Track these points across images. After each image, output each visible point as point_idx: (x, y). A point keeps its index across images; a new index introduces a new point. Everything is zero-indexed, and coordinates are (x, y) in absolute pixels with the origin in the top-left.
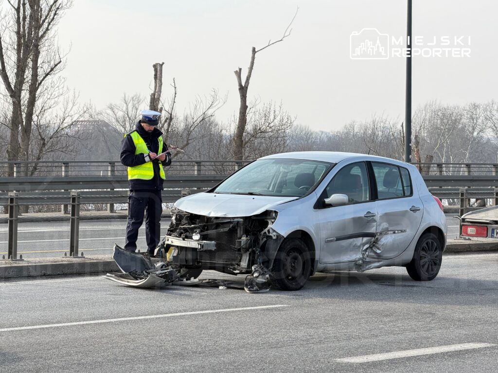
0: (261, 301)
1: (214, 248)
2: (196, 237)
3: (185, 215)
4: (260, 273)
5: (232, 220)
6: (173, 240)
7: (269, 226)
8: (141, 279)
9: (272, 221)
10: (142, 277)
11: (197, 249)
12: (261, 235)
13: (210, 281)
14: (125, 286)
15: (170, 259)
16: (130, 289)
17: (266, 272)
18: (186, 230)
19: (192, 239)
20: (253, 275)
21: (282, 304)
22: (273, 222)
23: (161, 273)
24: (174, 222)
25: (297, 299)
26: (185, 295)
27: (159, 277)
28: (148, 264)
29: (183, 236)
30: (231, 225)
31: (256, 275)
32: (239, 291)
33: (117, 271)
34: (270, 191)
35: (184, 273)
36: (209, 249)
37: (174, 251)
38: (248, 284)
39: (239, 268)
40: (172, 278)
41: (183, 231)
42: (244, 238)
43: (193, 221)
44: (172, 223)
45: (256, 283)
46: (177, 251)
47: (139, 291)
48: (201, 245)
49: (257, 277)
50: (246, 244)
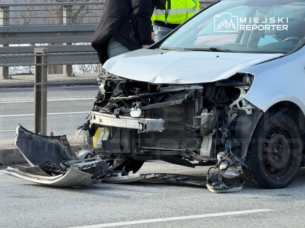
0: (231, 204)
1: (161, 129)
2: (136, 112)
3: (119, 81)
4: (229, 164)
5: (187, 88)
6: (102, 118)
7: (241, 96)
8: (57, 174)
9: (246, 88)
10: (59, 171)
11: (137, 130)
12: (229, 109)
13: (157, 176)
14: (33, 185)
15: (98, 145)
16: (42, 188)
17: (237, 162)
18: (120, 103)
19: (130, 116)
20: (218, 167)
21: (262, 208)
22: (246, 91)
23: (85, 166)
24: (103, 91)
25: (283, 200)
26: (121, 196)
27: (84, 171)
28: (67, 152)
29: (116, 111)
30: (186, 96)
31: (223, 166)
32: (199, 189)
33: (20, 163)
34: (241, 46)
35: (118, 165)
36: (155, 129)
37: (103, 133)
38: (212, 180)
39: (198, 157)
40: (102, 173)
41: (116, 105)
42: (205, 114)
43: (131, 91)
44: (100, 94)
45: (223, 178)
46: (107, 133)
47: (55, 191)
48: (143, 124)
49: (225, 170)
50: (208, 122)
